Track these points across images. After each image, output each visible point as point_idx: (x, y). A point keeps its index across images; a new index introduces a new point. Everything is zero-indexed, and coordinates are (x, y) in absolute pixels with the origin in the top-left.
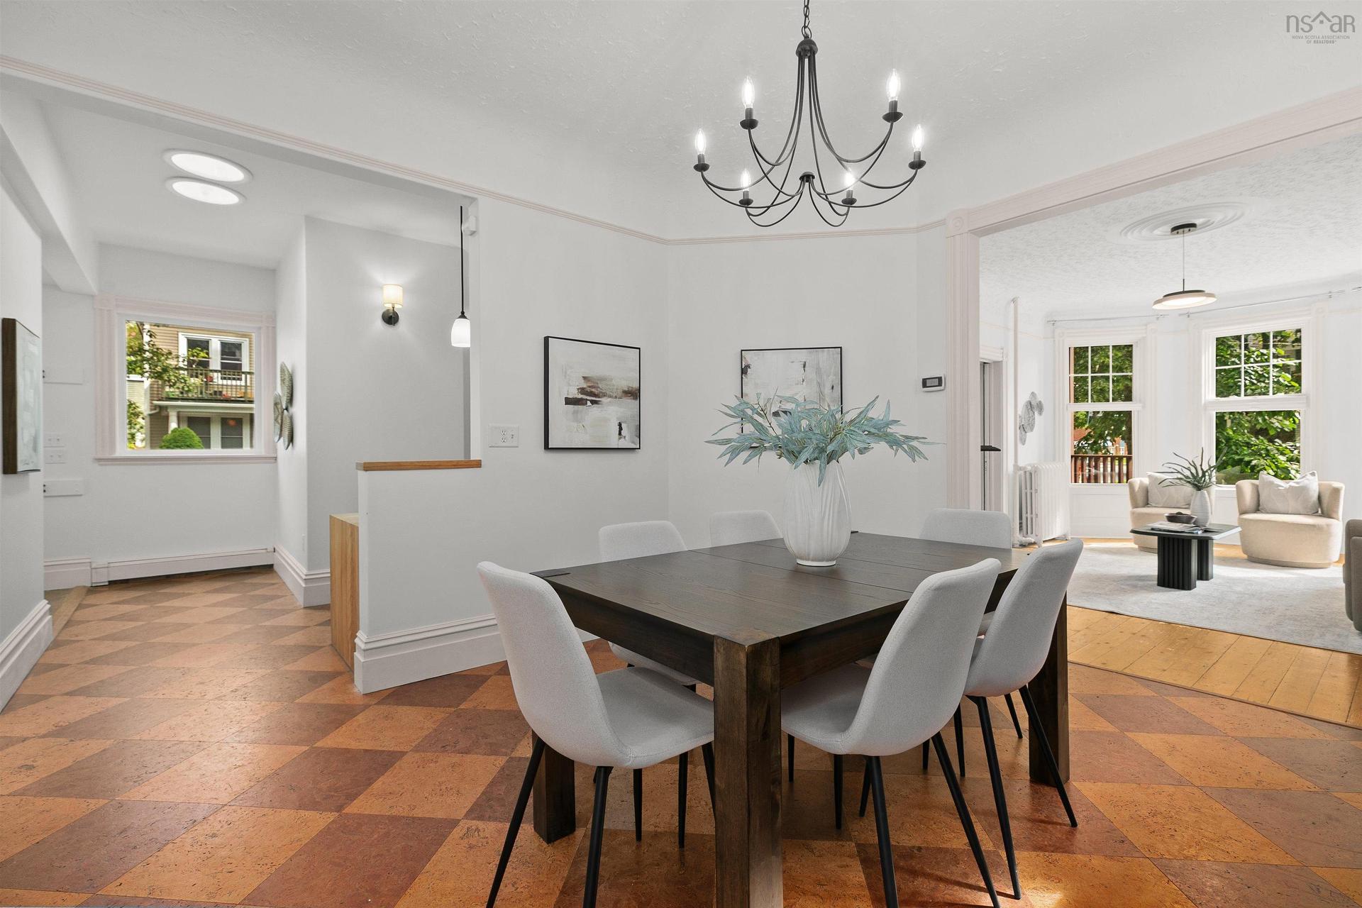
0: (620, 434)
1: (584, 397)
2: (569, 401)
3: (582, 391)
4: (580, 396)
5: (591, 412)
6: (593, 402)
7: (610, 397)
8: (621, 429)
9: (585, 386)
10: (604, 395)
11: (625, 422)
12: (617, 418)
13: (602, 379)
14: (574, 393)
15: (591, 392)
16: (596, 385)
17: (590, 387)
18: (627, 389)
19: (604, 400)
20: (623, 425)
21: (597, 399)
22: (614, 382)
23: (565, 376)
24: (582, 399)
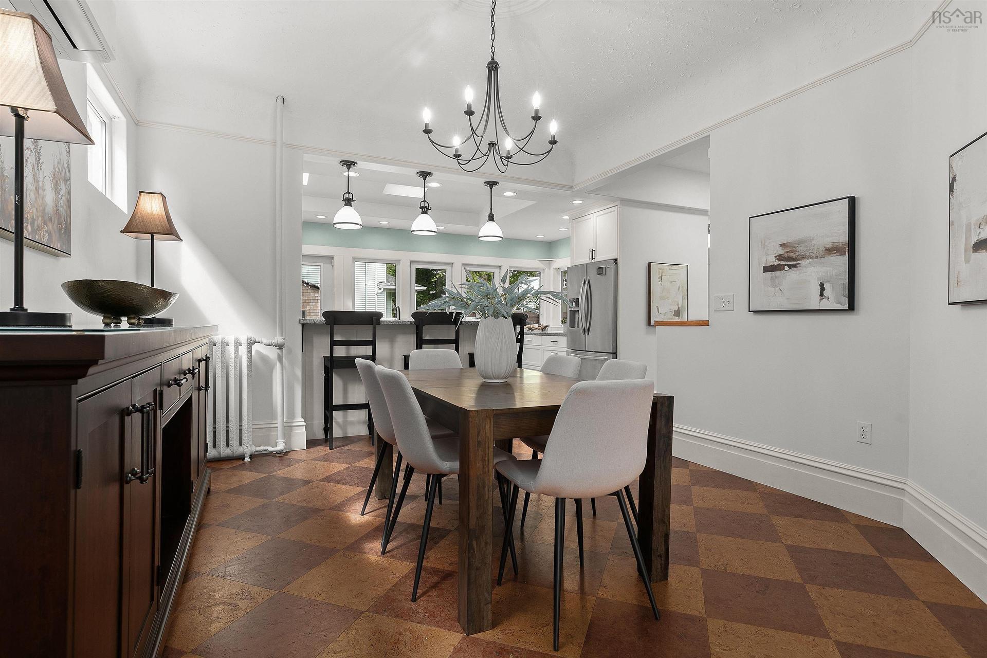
0: (822, 294)
1: (782, 263)
2: (767, 269)
3: (780, 257)
4: (778, 263)
5: (790, 276)
6: (790, 266)
7: (810, 257)
8: (822, 289)
9: (782, 252)
10: (803, 257)
11: (828, 282)
12: (818, 278)
13: (800, 242)
14: (772, 261)
15: (789, 257)
16: (795, 249)
17: (787, 252)
18: (831, 246)
19: (803, 262)
20: (826, 286)
21: (796, 263)
22: (814, 242)
23: (764, 247)
24: (779, 265)
